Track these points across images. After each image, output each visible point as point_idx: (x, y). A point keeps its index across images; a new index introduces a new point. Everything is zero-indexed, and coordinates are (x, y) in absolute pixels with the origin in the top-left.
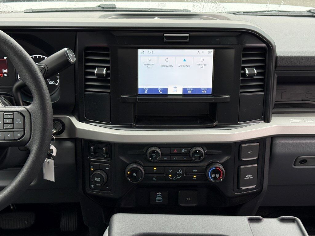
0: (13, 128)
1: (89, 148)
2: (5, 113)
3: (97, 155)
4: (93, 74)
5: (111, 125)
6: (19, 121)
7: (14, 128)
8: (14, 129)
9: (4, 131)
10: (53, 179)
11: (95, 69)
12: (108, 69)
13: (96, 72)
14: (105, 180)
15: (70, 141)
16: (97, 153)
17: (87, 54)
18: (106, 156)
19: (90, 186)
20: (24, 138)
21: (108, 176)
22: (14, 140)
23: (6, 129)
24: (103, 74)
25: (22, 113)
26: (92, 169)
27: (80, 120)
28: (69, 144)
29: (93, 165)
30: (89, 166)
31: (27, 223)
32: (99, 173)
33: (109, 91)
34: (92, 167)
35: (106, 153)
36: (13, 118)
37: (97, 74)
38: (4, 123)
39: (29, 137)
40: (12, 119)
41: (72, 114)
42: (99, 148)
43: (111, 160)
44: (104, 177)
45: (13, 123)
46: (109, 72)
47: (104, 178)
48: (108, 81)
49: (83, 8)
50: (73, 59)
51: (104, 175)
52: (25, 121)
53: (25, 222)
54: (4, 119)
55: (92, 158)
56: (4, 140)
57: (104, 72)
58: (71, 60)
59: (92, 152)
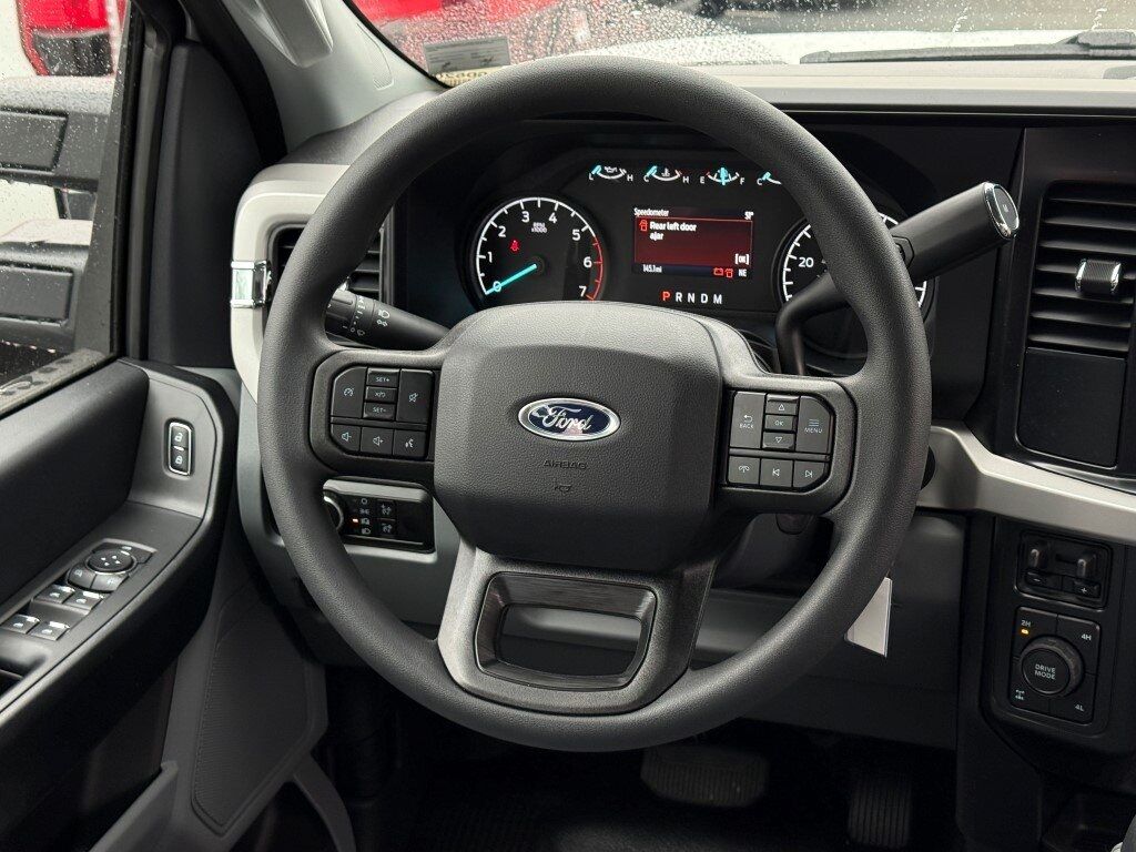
0: (792, 450)
1: (1023, 552)
2: (770, 396)
3: (1050, 581)
4: (1067, 282)
5: (1117, 476)
6: (813, 427)
7: (797, 449)
8: (794, 451)
9: (761, 458)
10: (881, 647)
11: (1078, 266)
12: (1129, 264)
13: (1080, 276)
14: (1075, 678)
15: (947, 520)
16: (1050, 574)
17: (1053, 209)
18: (1084, 590)
19: (1010, 694)
20: (826, 486)
21: (1084, 667)
22: (792, 489)
23: (767, 449)
24: (1108, 284)
25: (830, 400)
26: (1025, 632)
27: (997, 446)
28: (943, 531)
29: (1028, 616)
30: (1015, 620)
31: (738, 789)
32: (1054, 648)
33: (1124, 349)
34: (1024, 623)
35: (1089, 581)
36: (797, 416)
37: (1083, 282)
38: (764, 430)
39: (842, 487)
40: (791, 418)
41: (967, 424)
42: (1059, 558)
43: (1103, 608)
44: (1072, 666)
45: (794, 432)
46: (1130, 277)
47: (1073, 672)
48: (1126, 312)
49: (1010, 48)
50: (1009, 223)
51: (1072, 662)
52: (834, 427)
53: (734, 784)
54: (765, 414)
55: (1028, 589)
56: (759, 486)
57: (1115, 277)
58: (1005, 226)
59: (1031, 569)
